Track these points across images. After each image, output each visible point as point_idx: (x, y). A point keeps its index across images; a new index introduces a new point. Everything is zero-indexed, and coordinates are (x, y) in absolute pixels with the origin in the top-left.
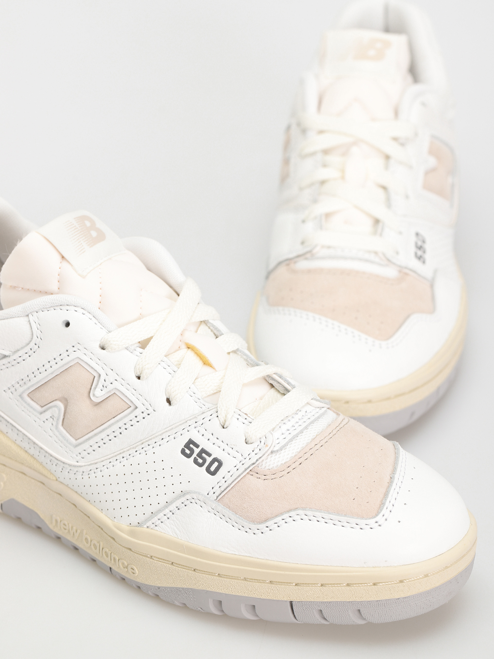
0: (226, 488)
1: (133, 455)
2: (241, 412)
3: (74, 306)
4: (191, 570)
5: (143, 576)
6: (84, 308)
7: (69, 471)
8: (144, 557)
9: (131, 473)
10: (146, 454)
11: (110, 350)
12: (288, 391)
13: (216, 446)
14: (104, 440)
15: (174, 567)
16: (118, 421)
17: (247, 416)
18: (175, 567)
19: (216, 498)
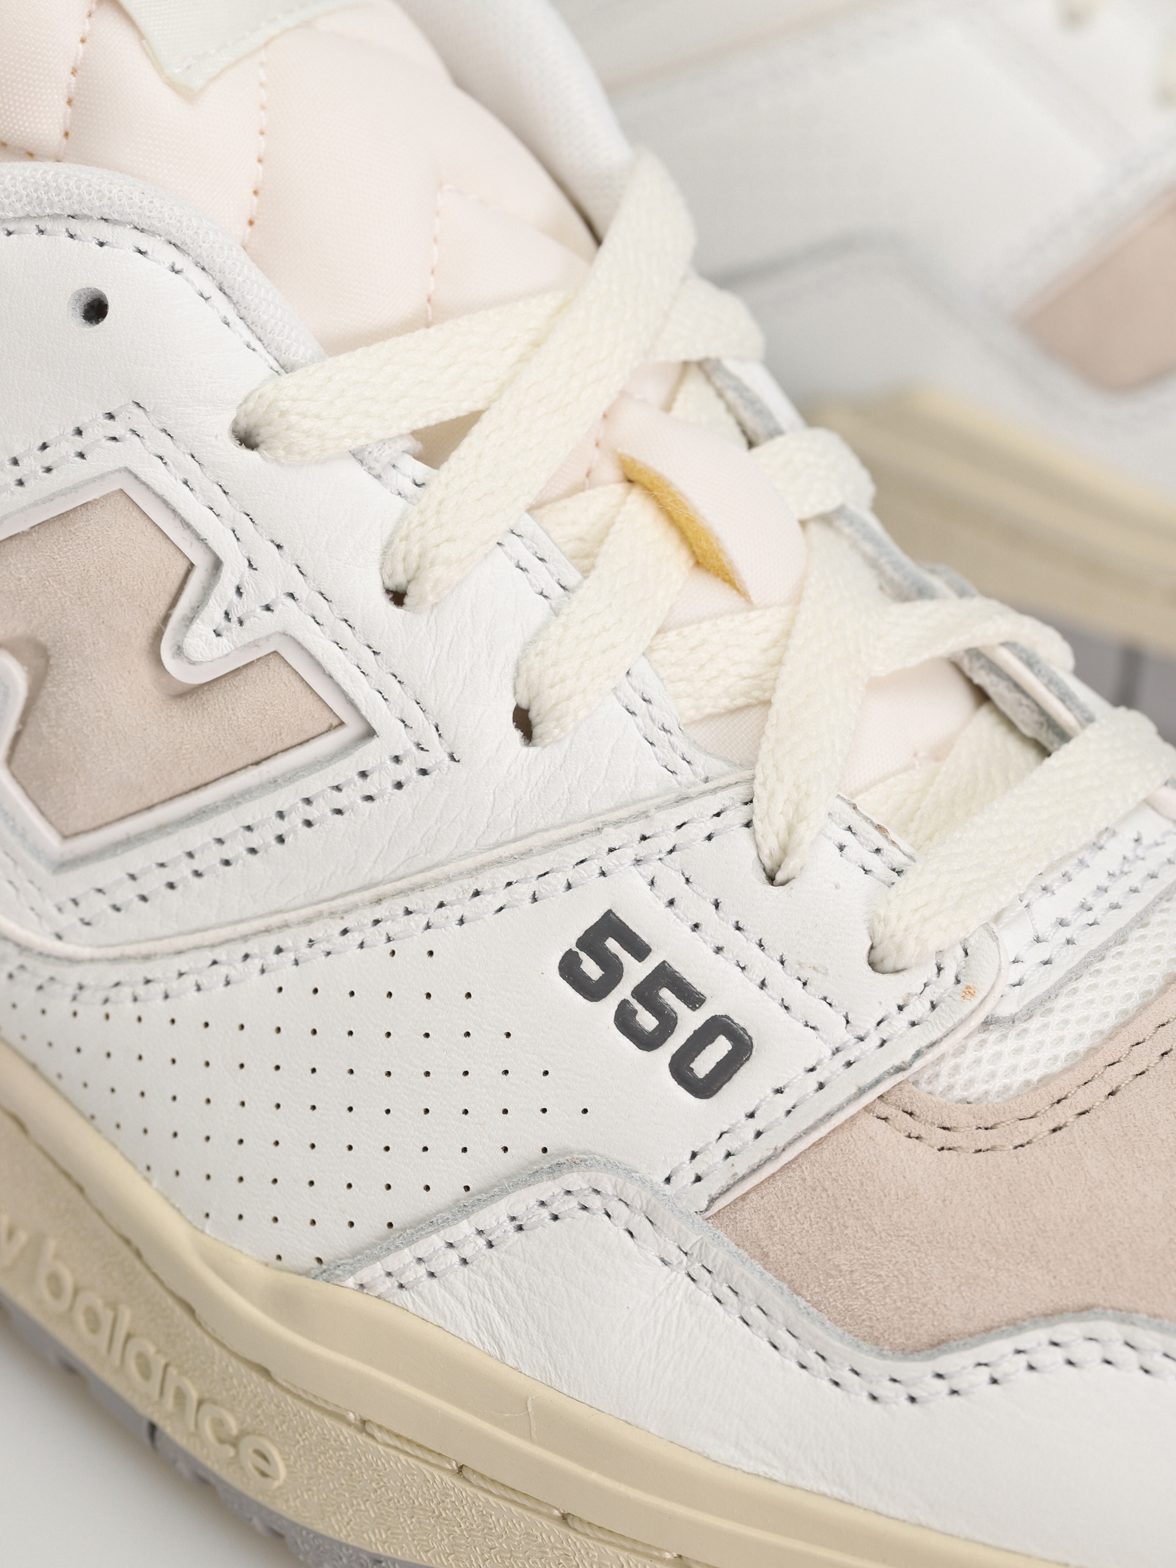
0: (760, 1166)
1: (328, 947)
2: (858, 818)
3: (136, 228)
4: (550, 1517)
5: (306, 1496)
6: (179, 244)
7: (15, 973)
8: (327, 1420)
9: (310, 1030)
10: (393, 953)
11: (281, 453)
12: (1064, 736)
13: (726, 959)
14: (197, 856)
15: (470, 1490)
16: (275, 781)
17: (887, 837)
18: (472, 1489)
19: (704, 1205)
